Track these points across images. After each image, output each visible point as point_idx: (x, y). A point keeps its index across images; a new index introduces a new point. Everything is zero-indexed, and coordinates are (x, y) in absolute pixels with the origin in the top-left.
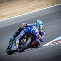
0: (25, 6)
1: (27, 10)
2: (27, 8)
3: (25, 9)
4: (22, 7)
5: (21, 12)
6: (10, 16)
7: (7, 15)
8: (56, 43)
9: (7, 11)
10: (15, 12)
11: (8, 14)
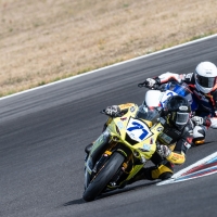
0: (94, 44)
1: (102, 57)
2: (102, 49)
3: (94, 55)
4: (84, 47)
5: (78, 64)
6: (40, 80)
7: (29, 78)
8: (206, 172)
9: (30, 60)
10: (59, 64)
11: (35, 72)
